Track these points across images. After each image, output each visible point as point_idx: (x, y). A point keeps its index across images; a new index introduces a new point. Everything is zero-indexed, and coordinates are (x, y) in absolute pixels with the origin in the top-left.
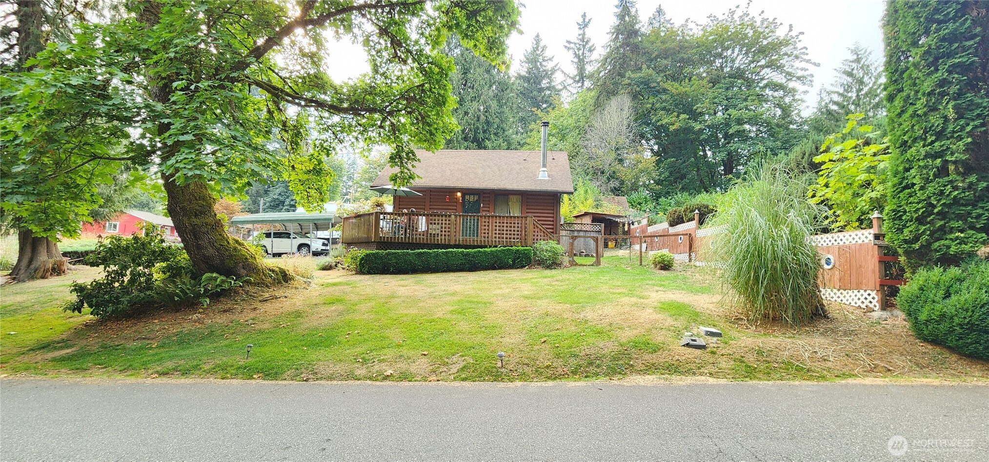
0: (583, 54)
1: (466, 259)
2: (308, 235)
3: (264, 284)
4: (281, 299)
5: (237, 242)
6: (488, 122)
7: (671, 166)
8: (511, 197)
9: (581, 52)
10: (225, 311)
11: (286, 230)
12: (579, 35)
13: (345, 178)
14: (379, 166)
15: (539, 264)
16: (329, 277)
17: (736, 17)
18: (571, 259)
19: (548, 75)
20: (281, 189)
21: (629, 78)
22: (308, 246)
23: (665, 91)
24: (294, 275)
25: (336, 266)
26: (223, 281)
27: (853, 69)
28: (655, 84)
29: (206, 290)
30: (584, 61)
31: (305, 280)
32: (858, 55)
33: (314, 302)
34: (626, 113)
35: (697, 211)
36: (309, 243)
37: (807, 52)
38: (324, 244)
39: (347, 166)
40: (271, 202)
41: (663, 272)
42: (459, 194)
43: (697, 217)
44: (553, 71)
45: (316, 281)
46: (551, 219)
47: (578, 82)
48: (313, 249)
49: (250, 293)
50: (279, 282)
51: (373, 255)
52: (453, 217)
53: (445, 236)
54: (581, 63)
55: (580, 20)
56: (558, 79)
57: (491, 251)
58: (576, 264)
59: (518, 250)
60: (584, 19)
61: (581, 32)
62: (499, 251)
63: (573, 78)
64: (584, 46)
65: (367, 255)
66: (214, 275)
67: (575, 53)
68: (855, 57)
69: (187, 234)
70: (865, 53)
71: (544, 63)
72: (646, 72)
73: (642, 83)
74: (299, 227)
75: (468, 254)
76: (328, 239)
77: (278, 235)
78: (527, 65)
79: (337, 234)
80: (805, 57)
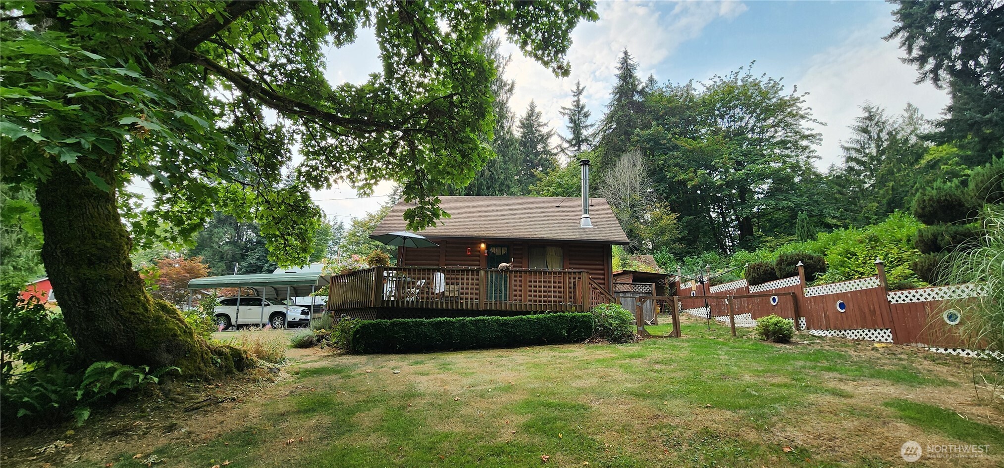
0: (579, 119)
1: (503, 330)
2: (285, 302)
3: (200, 376)
4: (225, 404)
5: (164, 308)
6: (491, 178)
7: (689, 223)
8: (549, 249)
9: (576, 117)
10: (114, 434)
11: (258, 295)
12: (574, 102)
13: (330, 243)
14: (368, 229)
15: (602, 336)
16: (309, 359)
17: (740, 77)
18: (640, 328)
19: (544, 139)
20: (260, 253)
21: (638, 135)
22: (283, 315)
23: (676, 148)
24: (255, 359)
25: (319, 341)
26: (125, 376)
27: (867, 126)
28: (665, 141)
29: (88, 394)
30: (579, 126)
31: (271, 365)
32: (870, 113)
33: (282, 408)
34: (639, 168)
35: (800, 264)
36: (284, 311)
37: (811, 112)
38: (303, 313)
39: (333, 231)
40: (248, 267)
41: (779, 346)
42: (483, 246)
43: (802, 271)
44: (549, 135)
45: (288, 365)
46: (602, 277)
47: (575, 145)
48: (289, 318)
49: (172, 395)
50: (229, 372)
51: (373, 325)
52: (482, 273)
53: (472, 299)
54: (576, 127)
55: (575, 89)
56: (554, 143)
57: (538, 319)
58: (649, 336)
59: (574, 317)
60: (578, 87)
61: (576, 98)
62: (548, 319)
63: (569, 142)
64: (579, 112)
65: (364, 327)
66: (109, 365)
67: (571, 119)
68: (867, 114)
69: (69, 295)
70: (877, 110)
71: (539, 128)
72: (655, 128)
73: (650, 140)
74: (274, 292)
75: (505, 323)
76: (309, 307)
77: (246, 302)
78: (522, 130)
79: (321, 300)
80: (810, 117)
